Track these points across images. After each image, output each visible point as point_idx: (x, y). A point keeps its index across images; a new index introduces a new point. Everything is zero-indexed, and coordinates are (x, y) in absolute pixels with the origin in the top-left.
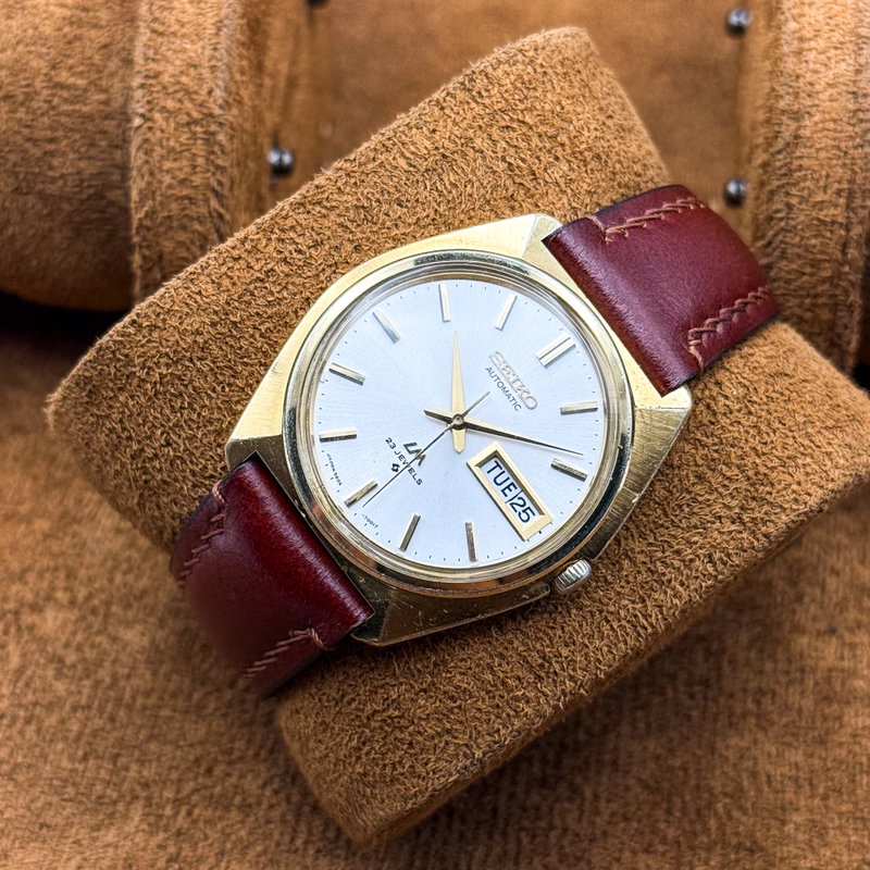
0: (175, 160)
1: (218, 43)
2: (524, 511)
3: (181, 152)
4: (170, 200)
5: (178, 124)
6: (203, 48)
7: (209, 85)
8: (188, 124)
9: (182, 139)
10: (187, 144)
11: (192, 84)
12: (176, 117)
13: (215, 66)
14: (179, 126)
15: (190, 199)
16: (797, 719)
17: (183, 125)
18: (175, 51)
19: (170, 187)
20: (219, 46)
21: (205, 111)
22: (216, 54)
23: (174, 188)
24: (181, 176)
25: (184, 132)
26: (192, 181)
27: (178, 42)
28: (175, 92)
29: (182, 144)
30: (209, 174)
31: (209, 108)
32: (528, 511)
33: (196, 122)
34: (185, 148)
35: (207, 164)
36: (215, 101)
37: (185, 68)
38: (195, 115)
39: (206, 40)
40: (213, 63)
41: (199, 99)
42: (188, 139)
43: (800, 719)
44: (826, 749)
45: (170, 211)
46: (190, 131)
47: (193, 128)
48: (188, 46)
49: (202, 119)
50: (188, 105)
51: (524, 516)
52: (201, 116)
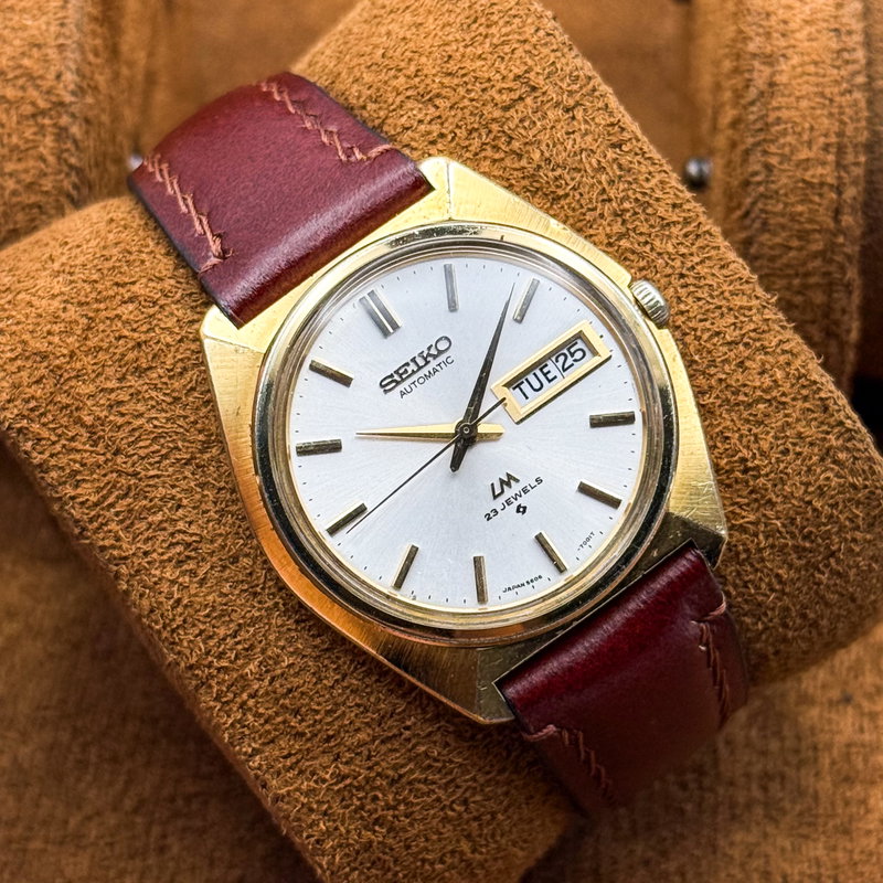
0: (20, 160)
1: (65, 18)
3: (27, 150)
4: (15, 210)
5: (21, 115)
6: (48, 24)
7: (57, 67)
8: (34, 116)
9: (26, 135)
10: (33, 141)
11: (36, 67)
12: (17, 108)
13: (61, 45)
14: (22, 118)
15: (40, 207)
16: (813, 806)
17: (27, 118)
18: (13, 29)
19: (14, 193)
20: (66, 21)
21: (54, 99)
22: (63, 30)
23: (20, 194)
24: (28, 178)
25: (29, 126)
26: (40, 185)
27: (17, 18)
28: (16, 77)
29: (27, 141)
30: (62, 176)
31: (58, 95)
33: (43, 113)
34: (31, 145)
35: (59, 164)
36: (65, 87)
37: (26, 48)
38: (42, 104)
39: (50, 15)
40: (61, 41)
41: (46, 84)
42: (35, 134)
43: (817, 805)
44: (851, 840)
45: (16, 223)
46: (37, 124)
47: (40, 120)
48: (29, 23)
49: (50, 109)
50: (33, 93)
52: (49, 106)
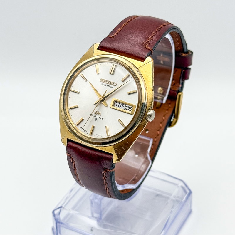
2: (129, 108)
32: (130, 108)
51: (130, 109)
